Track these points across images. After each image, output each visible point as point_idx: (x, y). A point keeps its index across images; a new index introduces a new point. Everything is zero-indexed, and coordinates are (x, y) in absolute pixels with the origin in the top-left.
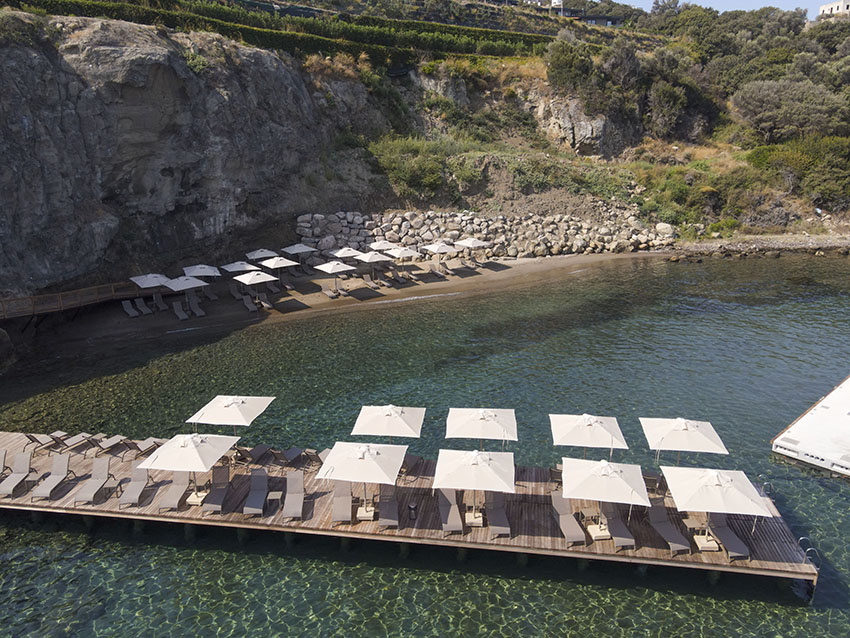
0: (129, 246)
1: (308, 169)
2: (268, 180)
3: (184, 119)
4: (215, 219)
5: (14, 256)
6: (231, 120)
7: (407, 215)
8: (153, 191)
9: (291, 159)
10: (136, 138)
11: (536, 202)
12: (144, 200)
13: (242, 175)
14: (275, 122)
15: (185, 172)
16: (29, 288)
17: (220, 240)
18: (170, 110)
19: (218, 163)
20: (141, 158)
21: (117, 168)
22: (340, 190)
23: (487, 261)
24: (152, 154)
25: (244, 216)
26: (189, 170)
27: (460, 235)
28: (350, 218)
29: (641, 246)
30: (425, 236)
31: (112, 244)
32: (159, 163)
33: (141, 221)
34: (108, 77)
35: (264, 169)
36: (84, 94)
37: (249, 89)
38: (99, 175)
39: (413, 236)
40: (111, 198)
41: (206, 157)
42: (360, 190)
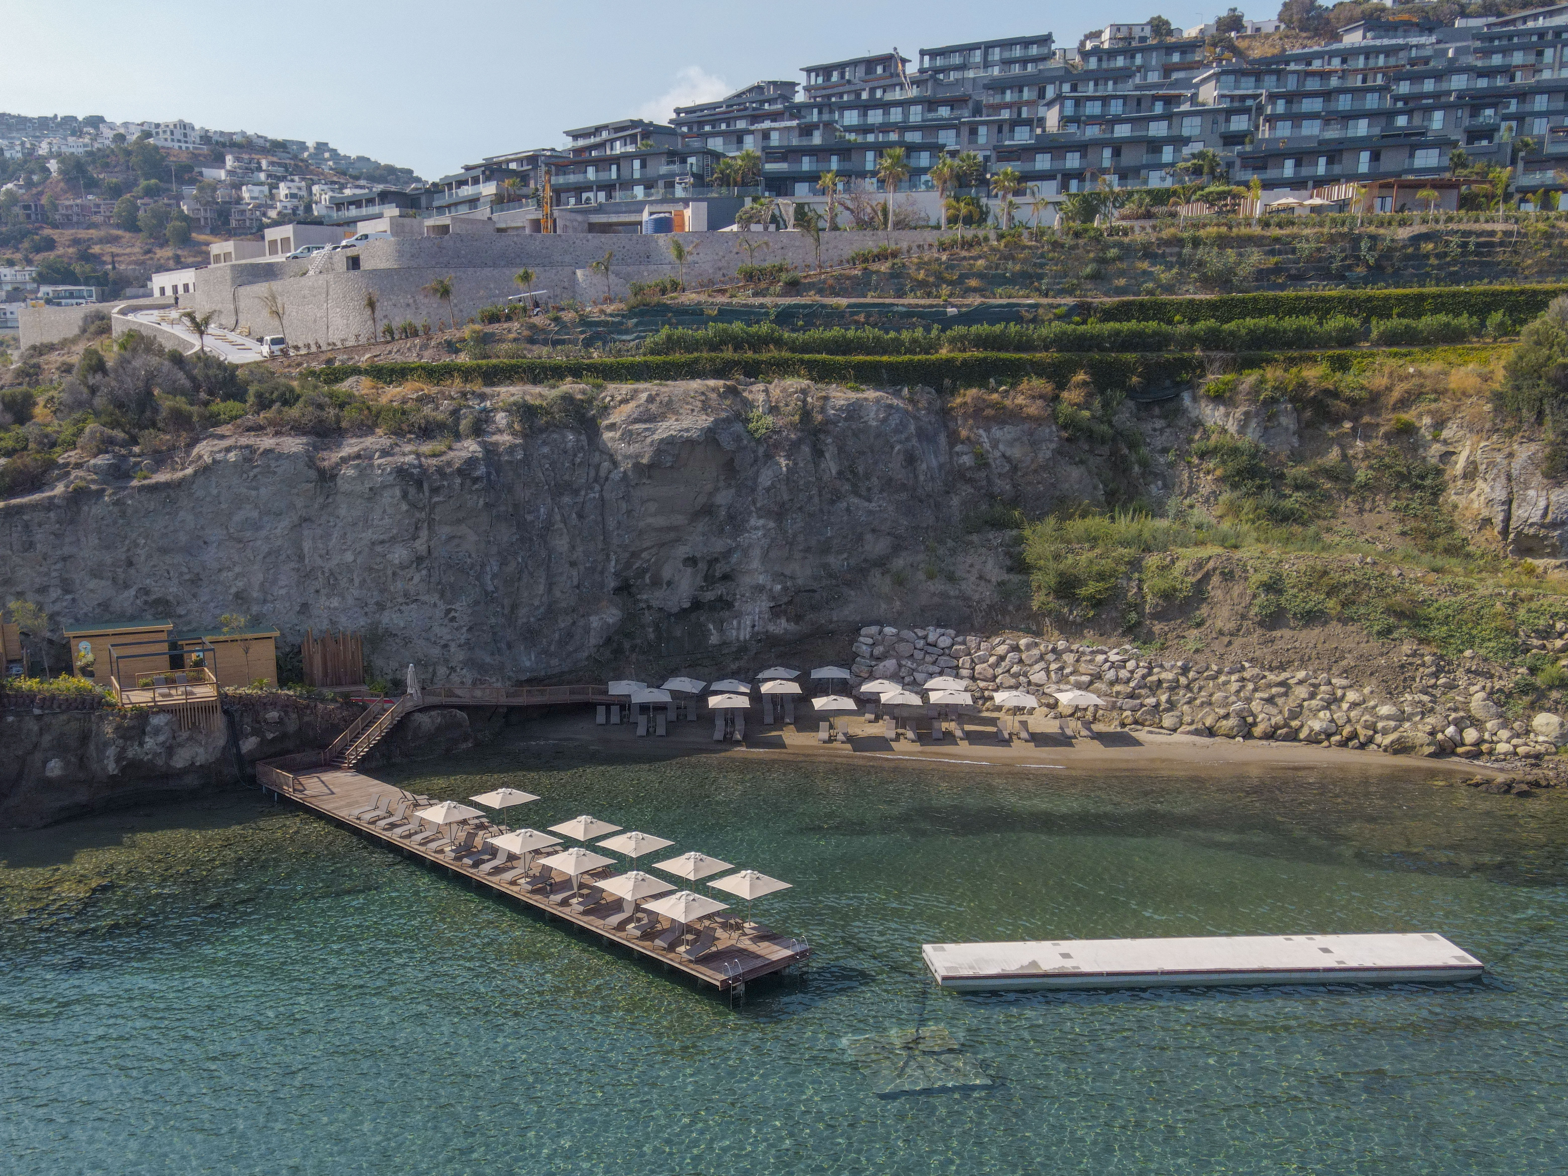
0: (627, 645)
1: (899, 563)
2: (830, 576)
3: (724, 498)
4: (739, 623)
5: (503, 646)
6: (786, 497)
7: (1023, 642)
8: (669, 583)
9: (876, 547)
10: (660, 521)
11: (1279, 645)
12: (657, 594)
13: (793, 568)
14: (860, 496)
15: (713, 561)
16: (509, 678)
17: (743, 649)
18: (709, 487)
19: (757, 552)
20: (664, 544)
21: (634, 555)
22: (944, 595)
23: (1119, 729)
24: (678, 540)
25: (783, 621)
26: (716, 560)
27: (1091, 683)
28: (931, 638)
29: (1460, 750)
30: (1035, 678)
31: (609, 640)
32: (682, 551)
33: (648, 618)
34: (637, 456)
35: (831, 559)
36: (612, 476)
37: (827, 455)
38: (613, 563)
39: (1016, 676)
40: (624, 589)
41: (738, 546)
42: (976, 597)
